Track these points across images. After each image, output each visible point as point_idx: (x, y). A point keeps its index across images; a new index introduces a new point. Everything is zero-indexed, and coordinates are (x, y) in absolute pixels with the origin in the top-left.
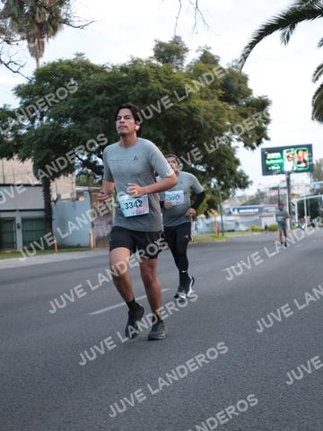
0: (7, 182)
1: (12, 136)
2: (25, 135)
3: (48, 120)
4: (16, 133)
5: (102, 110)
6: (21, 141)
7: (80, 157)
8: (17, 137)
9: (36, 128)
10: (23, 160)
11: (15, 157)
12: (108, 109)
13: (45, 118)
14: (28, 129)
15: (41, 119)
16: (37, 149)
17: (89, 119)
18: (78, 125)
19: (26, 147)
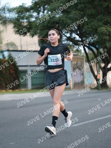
0: (23, 49)
1: (27, 22)
2: (34, 22)
3: (48, 12)
4: (29, 20)
5: (79, 7)
6: (32, 25)
7: (66, 34)
8: (30, 23)
9: (40, 17)
10: (33, 36)
11: (28, 34)
12: (83, 5)
13: (46, 11)
14: (36, 18)
15: (43, 12)
16: (41, 30)
17: (71, 12)
18: (65, 16)
19: (35, 28)
